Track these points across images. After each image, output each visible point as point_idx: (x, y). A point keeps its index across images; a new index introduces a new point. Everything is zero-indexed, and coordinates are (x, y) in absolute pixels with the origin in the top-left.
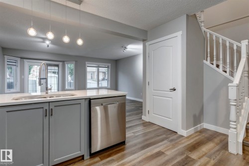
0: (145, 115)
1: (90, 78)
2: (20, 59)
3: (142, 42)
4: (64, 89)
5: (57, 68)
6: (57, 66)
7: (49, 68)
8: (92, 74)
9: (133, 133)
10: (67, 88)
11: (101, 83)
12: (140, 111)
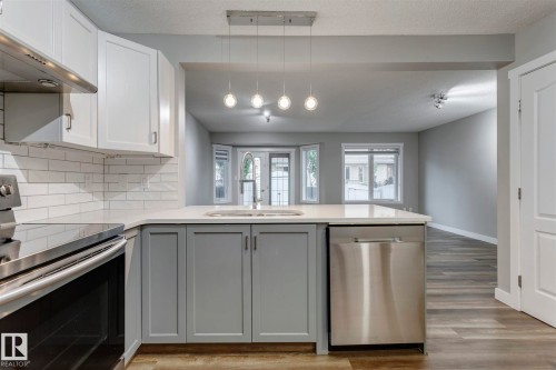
0: (508, 289)
1: (357, 178)
2: (231, 148)
3: (495, 72)
4: (298, 201)
5: (286, 160)
6: (288, 155)
7: (274, 160)
8: (361, 170)
9: (455, 329)
10: (304, 199)
11: (380, 191)
12: (491, 273)
